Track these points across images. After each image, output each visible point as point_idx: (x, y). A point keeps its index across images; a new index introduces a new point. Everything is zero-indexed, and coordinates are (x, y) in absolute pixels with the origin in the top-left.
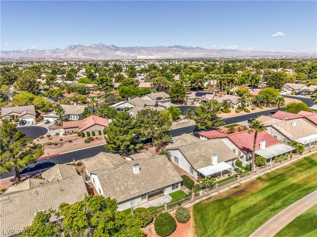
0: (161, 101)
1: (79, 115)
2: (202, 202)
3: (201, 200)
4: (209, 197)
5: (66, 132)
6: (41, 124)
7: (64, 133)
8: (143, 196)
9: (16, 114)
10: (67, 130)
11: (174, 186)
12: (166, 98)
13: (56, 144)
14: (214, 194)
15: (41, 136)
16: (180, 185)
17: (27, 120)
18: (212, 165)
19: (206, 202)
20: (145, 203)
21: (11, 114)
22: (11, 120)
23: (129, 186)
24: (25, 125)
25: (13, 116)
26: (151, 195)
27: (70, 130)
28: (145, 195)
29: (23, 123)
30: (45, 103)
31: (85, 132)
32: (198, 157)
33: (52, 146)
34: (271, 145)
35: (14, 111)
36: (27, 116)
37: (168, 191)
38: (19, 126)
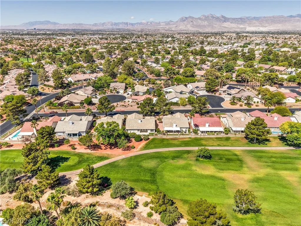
0: (197, 89)
1: (143, 93)
2: (157, 138)
5: (132, 101)
6: (125, 95)
7: (131, 101)
8: (138, 130)
9: (116, 87)
10: (133, 100)
11: (152, 130)
12: (201, 88)
13: (125, 106)
14: (165, 137)
15: (121, 101)
16: (154, 131)
17: (120, 91)
18: (173, 127)
20: (138, 133)
21: (114, 87)
22: (113, 90)
24: (118, 94)
25: (115, 88)
26: (142, 131)
27: (135, 101)
28: (139, 130)
29: (118, 92)
30: (131, 83)
31: (139, 103)
33: (124, 107)
34: (214, 127)
35: (116, 85)
36: (120, 89)
37: (149, 132)
38: (116, 94)
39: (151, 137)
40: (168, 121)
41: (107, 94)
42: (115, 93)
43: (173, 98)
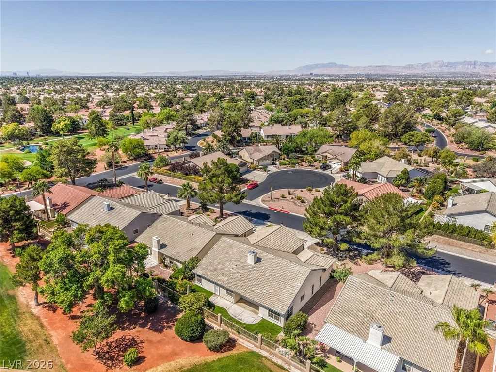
1: (387, 178)
2: (264, 359)
3: (270, 357)
4: (286, 366)
6: (338, 175)
8: (230, 292)
11: (271, 312)
13: (303, 202)
15: (311, 188)
16: (282, 319)
18: (365, 341)
19: (268, 364)
22: (320, 161)
23: (226, 270)
25: (327, 157)
32: (358, 311)
35: (329, 151)
37: (263, 313)
38: (319, 170)
39: (245, 344)
40: (364, 299)
41: (297, 168)
42: (317, 168)
43: (472, 210)
